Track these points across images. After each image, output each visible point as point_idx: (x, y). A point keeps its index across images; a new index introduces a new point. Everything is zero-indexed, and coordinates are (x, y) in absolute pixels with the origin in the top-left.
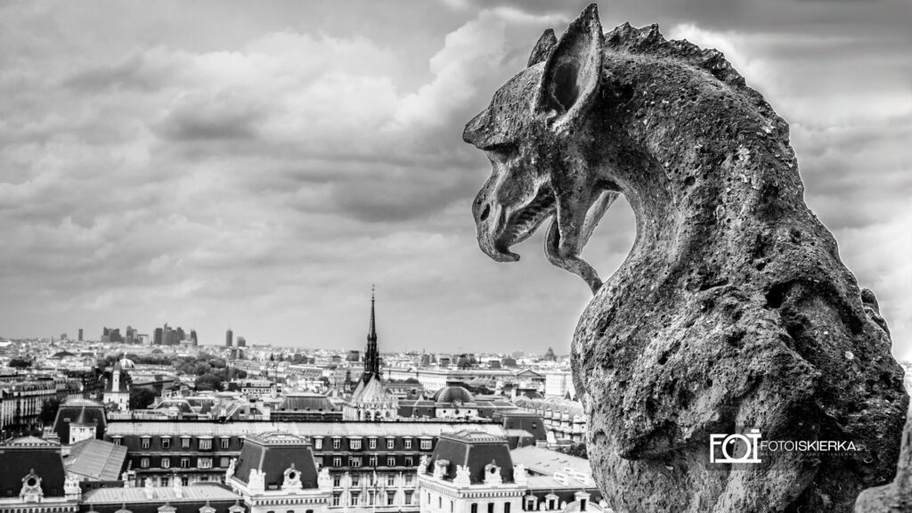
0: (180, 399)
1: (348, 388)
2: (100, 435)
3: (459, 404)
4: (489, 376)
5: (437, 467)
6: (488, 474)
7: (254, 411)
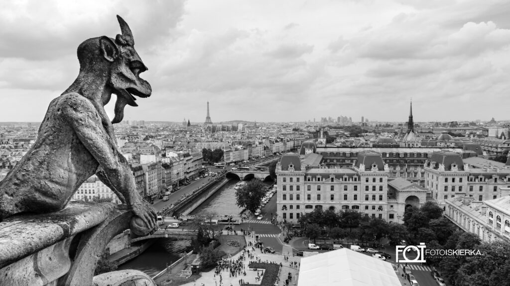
0: (343, 140)
1: (402, 135)
2: (314, 152)
3: (447, 141)
4: (463, 130)
5: (431, 164)
6: (452, 168)
7: (366, 144)
